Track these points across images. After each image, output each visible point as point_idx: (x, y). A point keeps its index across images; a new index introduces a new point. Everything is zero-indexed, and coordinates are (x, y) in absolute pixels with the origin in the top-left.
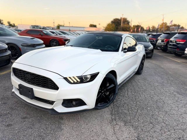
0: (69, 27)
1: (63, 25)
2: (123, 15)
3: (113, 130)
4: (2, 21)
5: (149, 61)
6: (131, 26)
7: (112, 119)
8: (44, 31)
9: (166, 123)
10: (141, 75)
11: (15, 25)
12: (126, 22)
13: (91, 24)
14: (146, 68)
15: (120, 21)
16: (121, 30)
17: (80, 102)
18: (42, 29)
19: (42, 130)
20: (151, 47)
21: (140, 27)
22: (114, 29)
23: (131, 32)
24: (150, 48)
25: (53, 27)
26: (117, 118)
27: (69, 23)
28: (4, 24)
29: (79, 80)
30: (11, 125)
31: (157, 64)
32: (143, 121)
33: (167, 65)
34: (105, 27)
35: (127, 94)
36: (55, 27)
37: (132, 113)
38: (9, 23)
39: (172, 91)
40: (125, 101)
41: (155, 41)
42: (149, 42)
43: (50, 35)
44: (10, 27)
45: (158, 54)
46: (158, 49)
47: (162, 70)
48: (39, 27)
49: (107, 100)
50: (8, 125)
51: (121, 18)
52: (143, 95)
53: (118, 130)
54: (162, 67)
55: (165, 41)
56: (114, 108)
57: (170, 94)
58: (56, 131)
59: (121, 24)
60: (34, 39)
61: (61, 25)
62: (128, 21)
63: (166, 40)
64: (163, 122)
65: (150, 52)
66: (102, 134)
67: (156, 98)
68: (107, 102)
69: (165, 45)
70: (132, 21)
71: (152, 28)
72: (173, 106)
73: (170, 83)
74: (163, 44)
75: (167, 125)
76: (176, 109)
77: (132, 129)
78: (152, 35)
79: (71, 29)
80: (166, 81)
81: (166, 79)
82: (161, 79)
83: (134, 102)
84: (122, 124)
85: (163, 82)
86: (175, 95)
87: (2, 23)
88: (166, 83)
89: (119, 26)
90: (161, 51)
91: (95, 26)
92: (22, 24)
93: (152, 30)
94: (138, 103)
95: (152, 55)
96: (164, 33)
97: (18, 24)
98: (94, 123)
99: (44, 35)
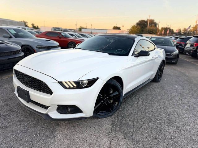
0: (91, 30)
1: (85, 28)
2: (150, 16)
3: (109, 143)
4: (27, 23)
5: (173, 68)
6: (158, 28)
7: (112, 130)
8: (62, 33)
9: (174, 140)
10: (159, 83)
11: (39, 27)
12: (153, 24)
13: (114, 27)
14: (168, 75)
15: (146, 23)
16: (147, 32)
17: (75, 109)
18: (63, 31)
19: (34, 135)
20: (177, 51)
21: (169, 30)
22: (139, 31)
23: (158, 34)
24: (174, 53)
25: (75, 29)
26: (118, 129)
27: (91, 25)
28: (28, 26)
29: (75, 86)
30: (6, 127)
31: (182, 71)
32: (147, 135)
33: (193, 73)
34: (129, 30)
35: (137, 104)
36: (77, 29)
37: (137, 126)
38: (33, 25)
39: (192, 104)
40: (133, 111)
41: (183, 45)
42: (174, 46)
43: (68, 37)
44: (33, 29)
45: (185, 60)
46: (187, 55)
47: (186, 78)
48: (60, 30)
49: (110, 109)
50: (3, 127)
51: (148, 20)
52: (156, 106)
53: (115, 143)
54: (187, 74)
55: (194, 45)
56: (117, 118)
57: (188, 107)
58: (48, 138)
59: (147, 27)
60: (50, 41)
61: (83, 27)
62: (155, 23)
63: (196, 45)
64: (171, 139)
65: (174, 57)
66: (96, 145)
67: (170, 110)
68: (110, 111)
69: (195, 49)
70: (159, 23)
71: (183, 31)
72: (189, 121)
73: (192, 94)
74: (193, 49)
75: (175, 142)
76: (192, 124)
77: (131, 143)
78: (180, 38)
79: (93, 31)
80: (187, 92)
81: (189, 88)
82: (182, 89)
83: (143, 113)
84: (122, 136)
85: (184, 92)
86: (194, 108)
87: (27, 25)
88: (187, 94)
89: (145, 28)
90: (190, 56)
91: (119, 28)
92: (45, 26)
93: (184, 33)
94: (147, 114)
95: (177, 61)
96: (194, 36)
97: (41, 26)
98: (90, 133)
99: (62, 37)
